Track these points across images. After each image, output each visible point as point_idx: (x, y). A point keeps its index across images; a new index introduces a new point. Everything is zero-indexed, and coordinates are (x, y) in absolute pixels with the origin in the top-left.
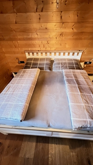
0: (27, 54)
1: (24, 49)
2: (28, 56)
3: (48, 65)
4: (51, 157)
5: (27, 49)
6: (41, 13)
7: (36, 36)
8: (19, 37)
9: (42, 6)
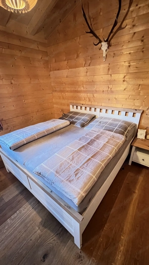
0: (71, 106)
1: (70, 101)
2: (72, 110)
3: (84, 121)
4: (18, 214)
5: (72, 101)
6: (88, 68)
7: (82, 89)
8: (67, 89)
9: (90, 62)
